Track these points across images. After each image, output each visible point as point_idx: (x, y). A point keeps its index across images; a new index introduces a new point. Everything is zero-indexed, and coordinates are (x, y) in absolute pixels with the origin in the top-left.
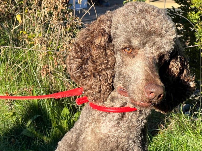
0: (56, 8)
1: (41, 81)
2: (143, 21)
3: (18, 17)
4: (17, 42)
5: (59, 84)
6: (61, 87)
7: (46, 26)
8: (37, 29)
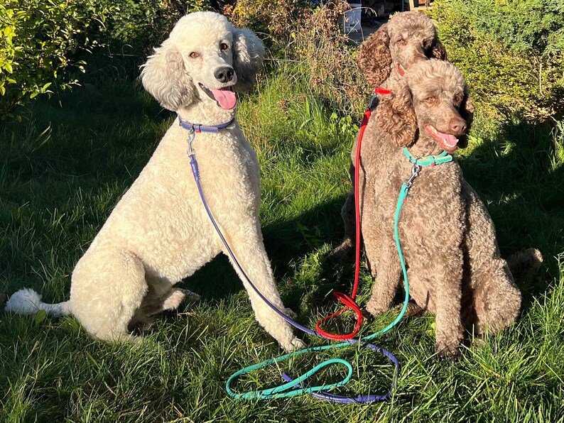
0: (326, 26)
1: (313, 91)
2: (409, 20)
3: (293, 35)
4: (291, 57)
5: (329, 92)
6: (330, 96)
7: (317, 42)
8: (310, 45)
